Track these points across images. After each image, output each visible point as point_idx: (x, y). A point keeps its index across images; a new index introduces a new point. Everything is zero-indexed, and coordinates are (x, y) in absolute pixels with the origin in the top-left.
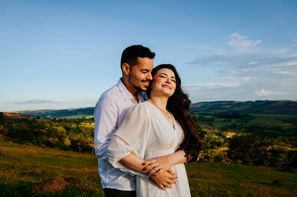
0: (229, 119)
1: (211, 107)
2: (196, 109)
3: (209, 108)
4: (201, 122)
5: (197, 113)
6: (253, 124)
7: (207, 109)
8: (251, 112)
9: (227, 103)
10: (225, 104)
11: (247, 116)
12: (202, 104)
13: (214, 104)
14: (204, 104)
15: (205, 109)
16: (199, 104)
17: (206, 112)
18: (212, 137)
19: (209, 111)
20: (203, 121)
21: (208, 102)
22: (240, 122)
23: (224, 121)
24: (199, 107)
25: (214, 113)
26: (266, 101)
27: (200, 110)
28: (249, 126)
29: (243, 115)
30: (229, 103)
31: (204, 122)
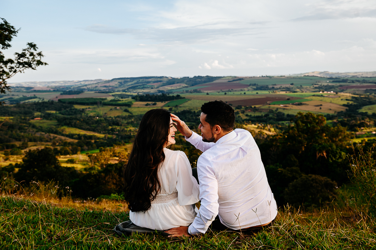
0: (153, 103)
1: (133, 85)
2: (111, 88)
3: (130, 86)
4: (113, 107)
5: (111, 94)
6: (185, 109)
7: (127, 89)
8: (187, 92)
9: (156, 80)
10: (153, 80)
11: (178, 97)
12: (120, 81)
13: (138, 80)
14: (122, 81)
15: (124, 89)
16: (115, 80)
17: (124, 93)
18: (126, 129)
19: (130, 91)
20: (116, 107)
21: (128, 78)
22: (169, 106)
23: (147, 105)
24: (116, 86)
25: (136, 94)
26: (207, 76)
27: (116, 90)
28: (180, 112)
29: (173, 96)
30: (159, 79)
31: (118, 108)
